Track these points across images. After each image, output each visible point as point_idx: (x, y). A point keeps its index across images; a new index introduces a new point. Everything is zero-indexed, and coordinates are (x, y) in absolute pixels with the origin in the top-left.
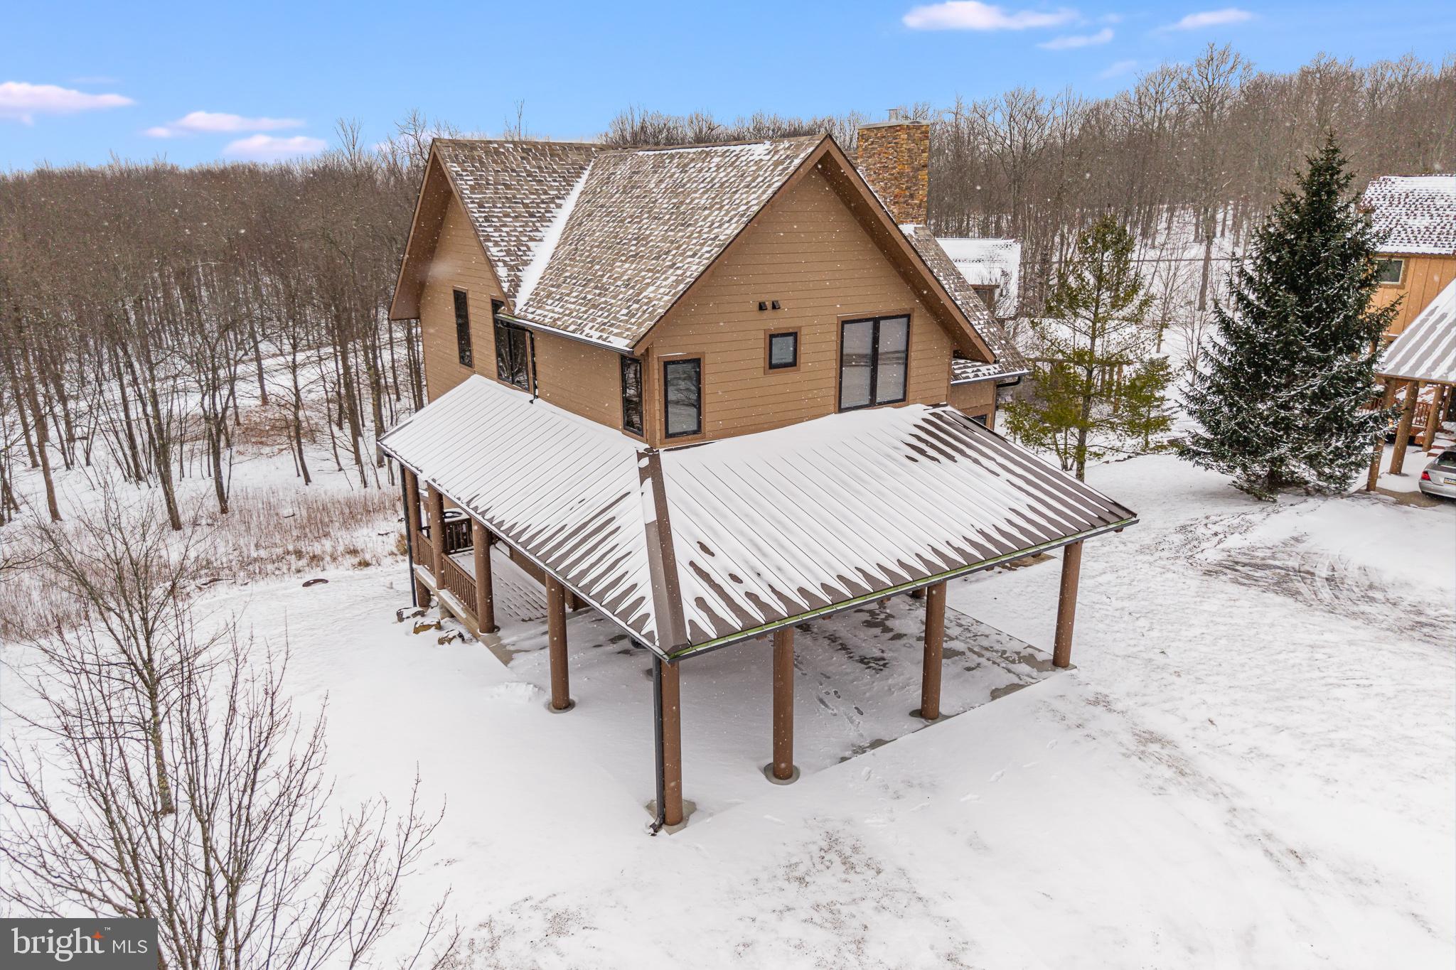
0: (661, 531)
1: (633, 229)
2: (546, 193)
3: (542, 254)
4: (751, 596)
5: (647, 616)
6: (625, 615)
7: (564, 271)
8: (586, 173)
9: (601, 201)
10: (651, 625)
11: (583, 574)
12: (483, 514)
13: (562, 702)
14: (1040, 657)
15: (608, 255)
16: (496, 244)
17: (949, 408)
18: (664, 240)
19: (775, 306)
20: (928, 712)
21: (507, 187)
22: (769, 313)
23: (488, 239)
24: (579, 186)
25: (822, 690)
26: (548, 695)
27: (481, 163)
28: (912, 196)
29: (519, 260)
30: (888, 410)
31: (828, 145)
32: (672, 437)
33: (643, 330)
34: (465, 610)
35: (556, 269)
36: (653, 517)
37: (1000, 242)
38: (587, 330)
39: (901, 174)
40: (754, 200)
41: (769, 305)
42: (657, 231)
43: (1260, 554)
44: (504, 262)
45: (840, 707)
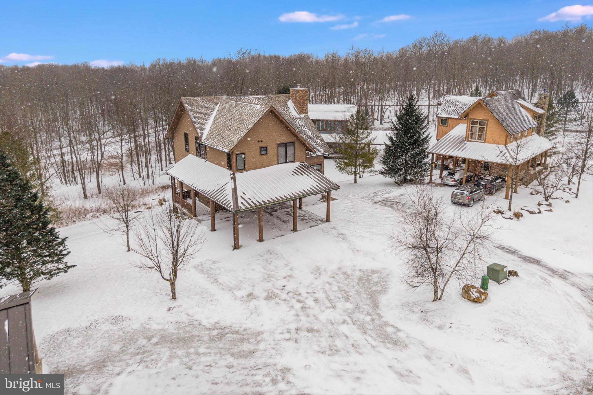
0: (235, 190)
1: (230, 123)
2: (208, 111)
3: (208, 127)
4: (252, 202)
5: (231, 206)
6: (227, 206)
7: (214, 132)
8: (219, 105)
9: (222, 114)
10: (232, 207)
11: (219, 199)
12: (195, 188)
13: (214, 229)
14: (324, 220)
15: (224, 129)
16: (197, 125)
17: (305, 163)
18: (237, 126)
19: (262, 141)
20: (295, 230)
21: (199, 109)
22: (260, 143)
23: (195, 123)
24: (217, 108)
25: (273, 227)
26: (211, 228)
27: (193, 103)
28: (303, 107)
29: (202, 129)
30: (290, 163)
31: (272, 108)
32: (238, 170)
33: (231, 148)
34: (189, 212)
35: (212, 131)
36: (233, 187)
37: (351, 106)
38: (219, 147)
39: (300, 102)
40: (256, 119)
41: (260, 141)
42: (235, 124)
43: (390, 199)
44: (199, 129)
45: (275, 229)
